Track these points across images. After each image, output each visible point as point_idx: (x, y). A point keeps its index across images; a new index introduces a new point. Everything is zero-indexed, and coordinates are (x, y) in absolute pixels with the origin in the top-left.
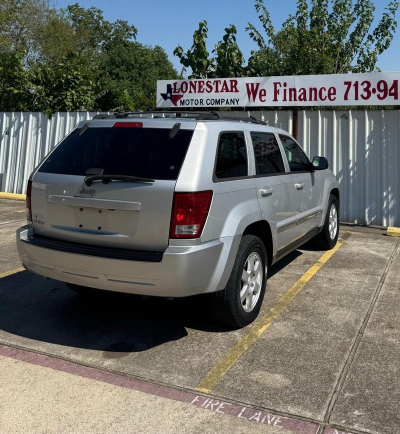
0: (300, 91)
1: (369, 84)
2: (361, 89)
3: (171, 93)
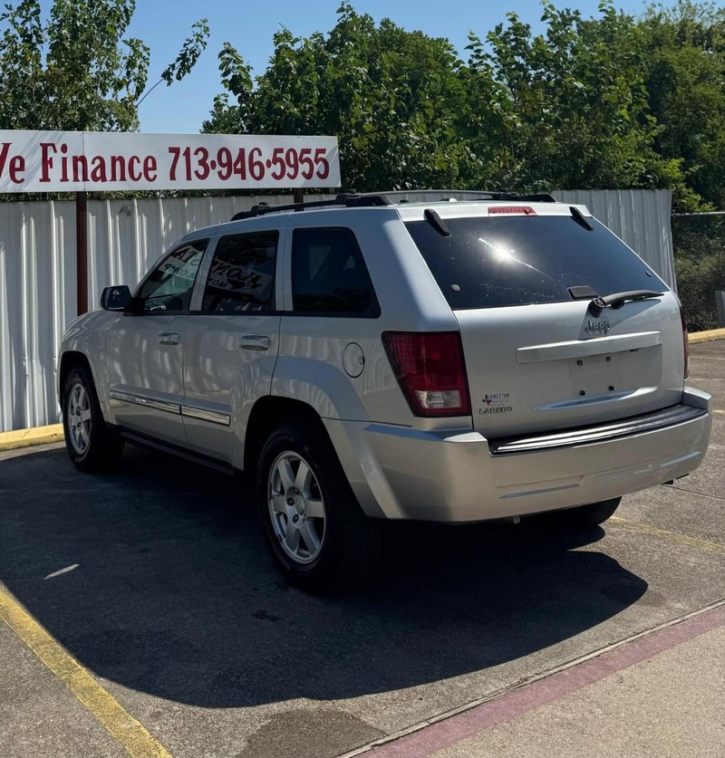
0: (93, 163)
2: (195, 160)
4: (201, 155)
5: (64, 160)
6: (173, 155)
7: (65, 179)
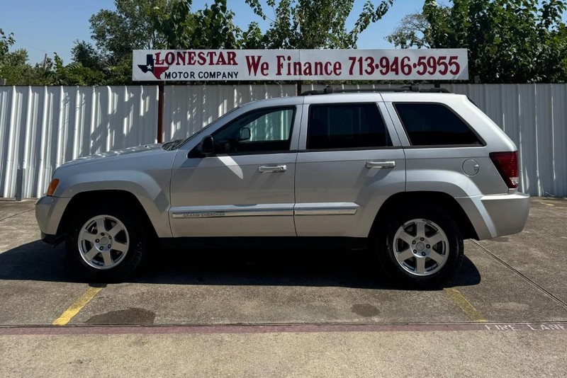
0: (305, 65)
1: (372, 60)
2: (365, 64)
3: (152, 64)
4: (369, 61)
5: (289, 64)
6: (352, 61)
7: (289, 74)
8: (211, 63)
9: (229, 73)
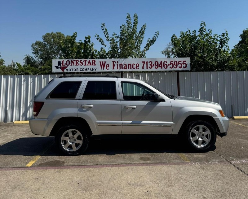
0: (124, 65)
1: (152, 63)
3: (61, 66)
4: (150, 63)
5: (118, 65)
6: (143, 63)
7: (118, 69)
8: (85, 65)
9: (93, 69)
